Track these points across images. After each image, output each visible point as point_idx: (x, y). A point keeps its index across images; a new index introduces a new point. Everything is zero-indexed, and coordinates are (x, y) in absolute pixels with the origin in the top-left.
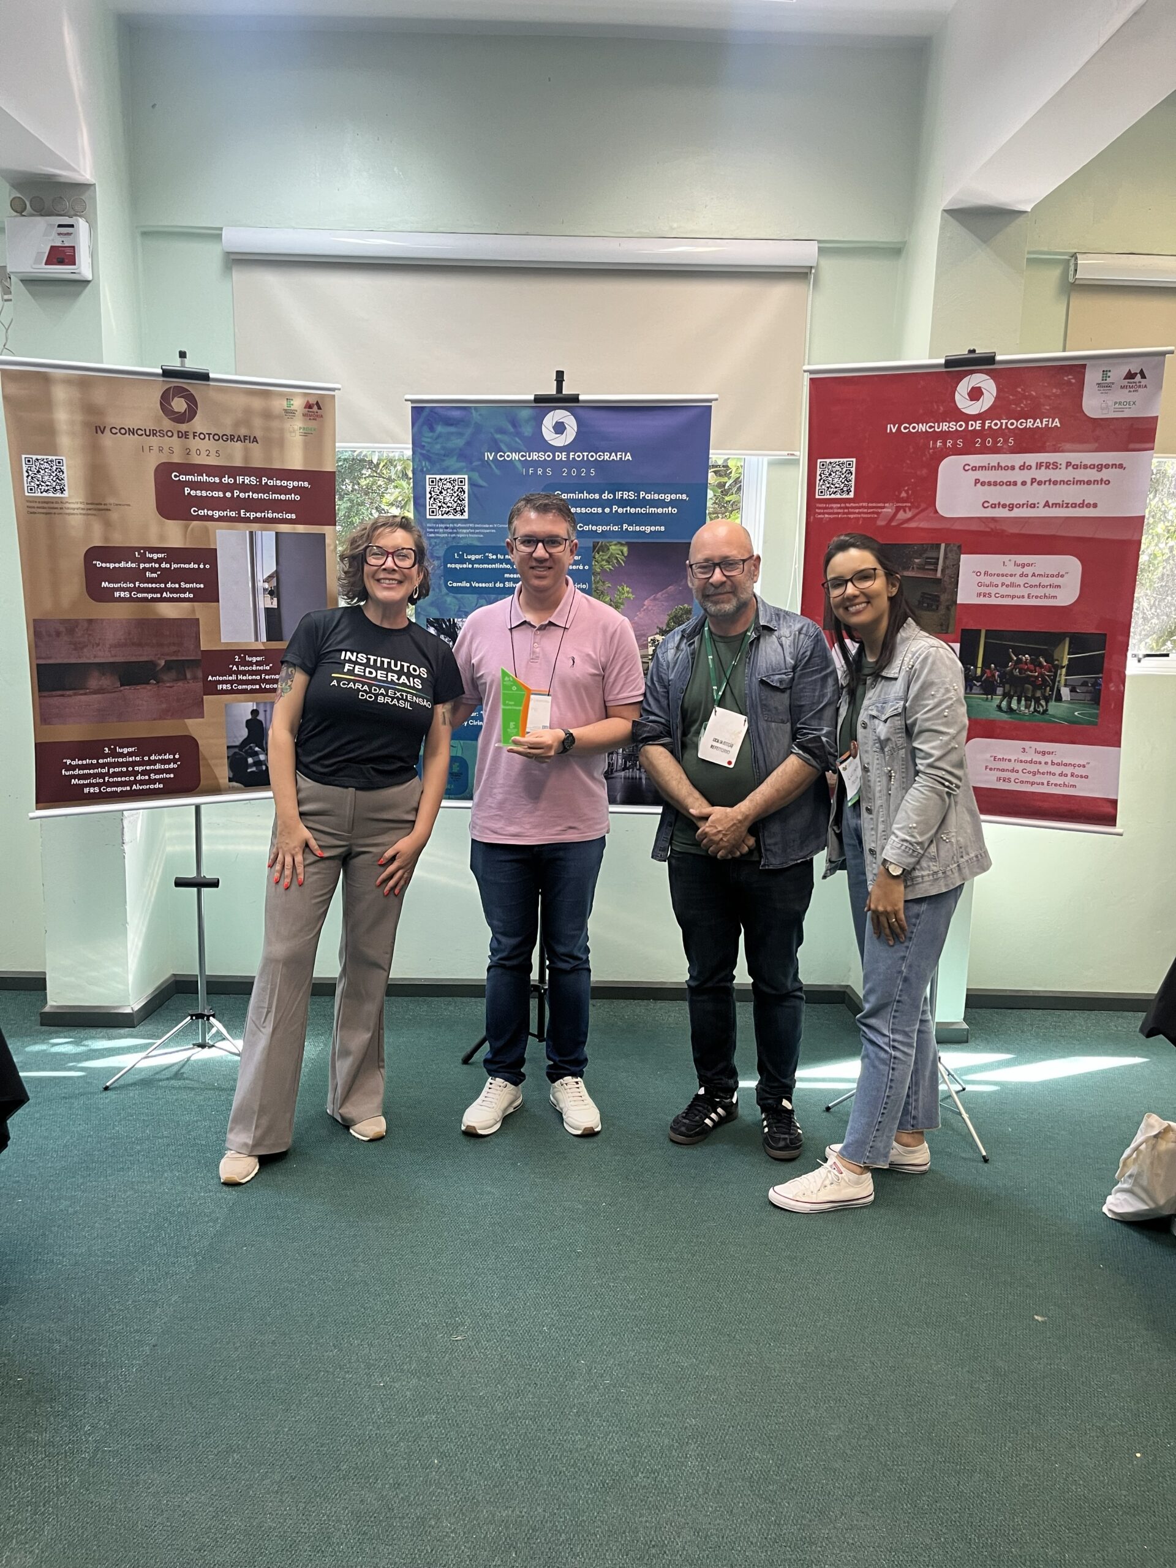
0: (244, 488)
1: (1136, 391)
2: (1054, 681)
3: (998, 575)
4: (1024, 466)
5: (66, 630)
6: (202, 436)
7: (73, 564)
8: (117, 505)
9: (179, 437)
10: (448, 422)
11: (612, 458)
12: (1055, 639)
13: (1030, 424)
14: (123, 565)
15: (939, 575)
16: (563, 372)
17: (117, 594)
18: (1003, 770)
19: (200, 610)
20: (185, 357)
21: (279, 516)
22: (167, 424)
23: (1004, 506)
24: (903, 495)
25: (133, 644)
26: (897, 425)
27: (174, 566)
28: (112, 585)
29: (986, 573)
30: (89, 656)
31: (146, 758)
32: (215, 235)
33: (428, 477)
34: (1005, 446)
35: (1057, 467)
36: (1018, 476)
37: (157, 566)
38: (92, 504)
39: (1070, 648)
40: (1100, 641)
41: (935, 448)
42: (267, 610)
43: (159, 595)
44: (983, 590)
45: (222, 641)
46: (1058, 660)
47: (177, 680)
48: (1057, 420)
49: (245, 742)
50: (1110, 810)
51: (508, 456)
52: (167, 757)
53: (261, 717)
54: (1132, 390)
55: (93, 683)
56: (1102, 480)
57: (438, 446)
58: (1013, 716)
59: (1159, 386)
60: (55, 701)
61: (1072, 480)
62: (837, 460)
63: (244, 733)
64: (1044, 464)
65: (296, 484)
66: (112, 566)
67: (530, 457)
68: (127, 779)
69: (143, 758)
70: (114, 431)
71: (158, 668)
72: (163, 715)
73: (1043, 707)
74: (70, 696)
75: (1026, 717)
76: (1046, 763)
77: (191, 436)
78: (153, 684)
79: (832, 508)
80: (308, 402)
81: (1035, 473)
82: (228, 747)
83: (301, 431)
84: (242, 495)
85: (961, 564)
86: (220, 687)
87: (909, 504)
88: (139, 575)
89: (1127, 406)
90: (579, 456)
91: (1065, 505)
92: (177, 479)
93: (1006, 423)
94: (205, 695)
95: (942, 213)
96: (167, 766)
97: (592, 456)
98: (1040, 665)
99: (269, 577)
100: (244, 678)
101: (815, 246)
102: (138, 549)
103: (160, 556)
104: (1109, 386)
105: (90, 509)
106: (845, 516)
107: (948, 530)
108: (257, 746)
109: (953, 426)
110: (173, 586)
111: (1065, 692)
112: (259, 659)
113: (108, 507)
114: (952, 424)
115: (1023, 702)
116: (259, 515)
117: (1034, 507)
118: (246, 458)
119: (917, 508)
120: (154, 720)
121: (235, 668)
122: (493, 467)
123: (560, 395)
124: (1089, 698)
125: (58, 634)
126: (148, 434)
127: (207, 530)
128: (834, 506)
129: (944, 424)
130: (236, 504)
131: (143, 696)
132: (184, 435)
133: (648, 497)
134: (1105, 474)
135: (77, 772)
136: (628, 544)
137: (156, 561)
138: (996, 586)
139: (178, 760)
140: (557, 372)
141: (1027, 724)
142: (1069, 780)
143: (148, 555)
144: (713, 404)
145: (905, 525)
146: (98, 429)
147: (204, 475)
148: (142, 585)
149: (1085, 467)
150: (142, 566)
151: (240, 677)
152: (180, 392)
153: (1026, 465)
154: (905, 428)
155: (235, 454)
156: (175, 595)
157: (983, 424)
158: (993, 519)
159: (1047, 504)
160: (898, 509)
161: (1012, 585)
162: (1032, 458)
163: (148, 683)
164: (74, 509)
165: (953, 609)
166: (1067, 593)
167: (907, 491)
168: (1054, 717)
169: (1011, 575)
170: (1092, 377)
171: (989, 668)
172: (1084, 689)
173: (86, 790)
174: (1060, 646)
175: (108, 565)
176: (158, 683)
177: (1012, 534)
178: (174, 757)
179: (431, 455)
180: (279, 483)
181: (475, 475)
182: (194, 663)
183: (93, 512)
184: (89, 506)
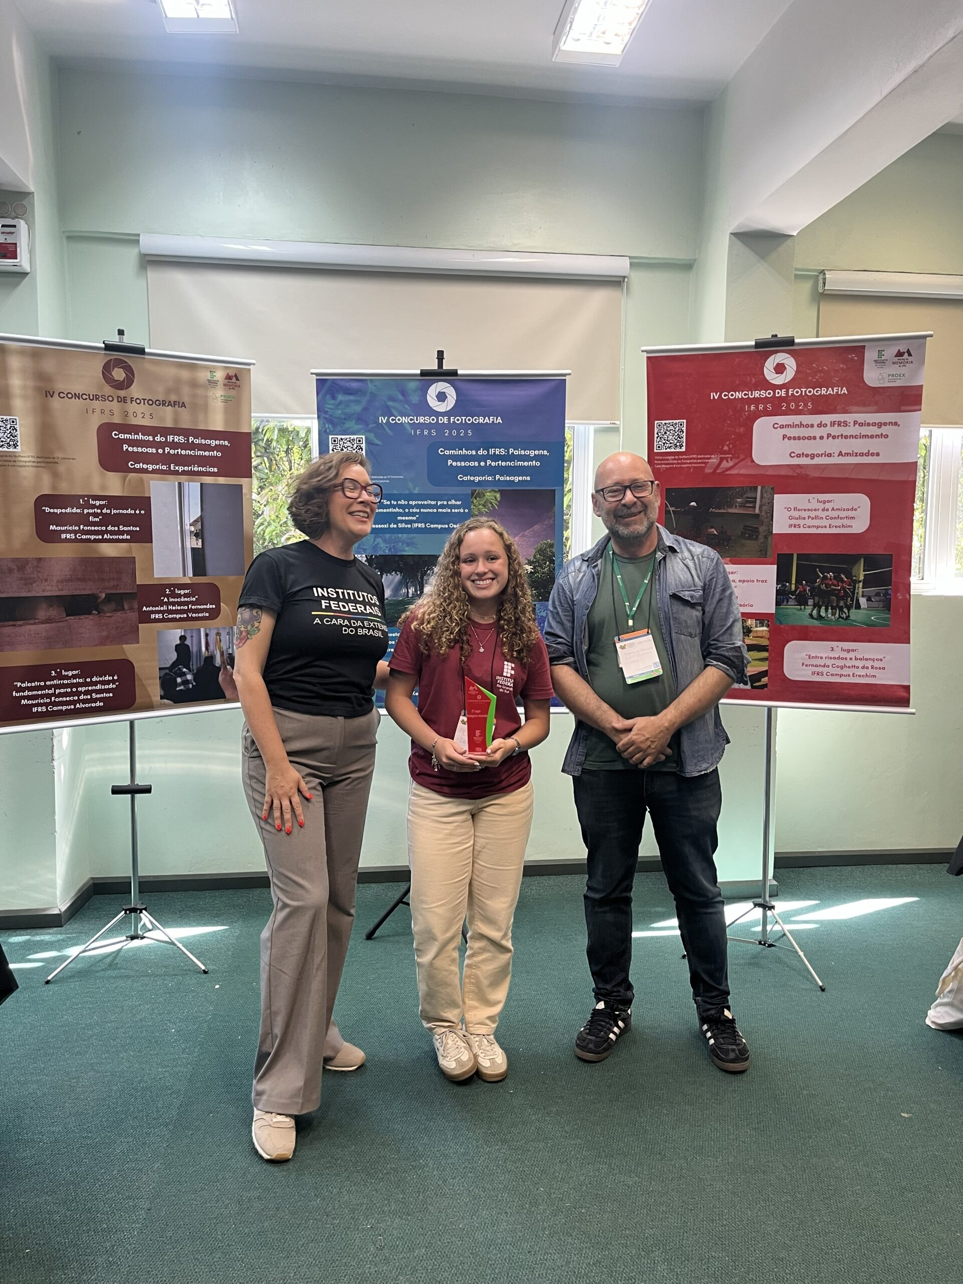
0: (174, 445)
1: (905, 366)
2: (853, 593)
3: (805, 510)
4: (821, 424)
5: (17, 567)
6: (138, 401)
7: (25, 509)
8: (64, 459)
9: (118, 402)
10: (348, 391)
11: (485, 421)
12: (853, 559)
13: (823, 391)
14: (68, 510)
15: (757, 511)
16: (443, 351)
17: (63, 536)
18: (816, 666)
19: (136, 550)
20: (123, 334)
21: (203, 469)
22: (108, 390)
23: (807, 456)
24: (726, 448)
25: (78, 579)
26: (718, 393)
27: (114, 512)
28: (59, 528)
29: (795, 509)
30: (38, 590)
31: (88, 680)
32: (134, 240)
33: (330, 437)
34: (805, 409)
35: (847, 424)
36: (817, 432)
37: (99, 511)
38: (42, 458)
39: (864, 567)
40: (887, 560)
41: (749, 411)
42: (193, 549)
43: (100, 537)
44: (794, 522)
45: (155, 576)
46: (856, 576)
47: (116, 611)
48: (844, 388)
49: (174, 664)
50: (905, 694)
51: (399, 420)
52: (107, 678)
53: (188, 642)
54: (901, 365)
55: (42, 614)
56: (882, 434)
57: (340, 412)
58: (822, 622)
59: (922, 362)
61: (859, 435)
62: (671, 421)
63: (174, 656)
64: (837, 423)
65: (217, 442)
66: (59, 511)
67: (417, 420)
68: (71, 698)
69: (85, 680)
70: (62, 395)
71: (100, 600)
72: (104, 641)
73: (846, 614)
74: (19, 626)
75: (832, 623)
76: (851, 659)
77: (129, 401)
78: (95, 614)
79: (668, 460)
80: (228, 374)
81: (829, 430)
82: (160, 669)
83: (222, 398)
84: (172, 452)
85: (775, 501)
86: (153, 616)
87: (731, 456)
88: (83, 519)
89: (898, 378)
90: (458, 420)
91: (854, 454)
92: (117, 437)
93: (805, 391)
94: (140, 623)
95: (730, 236)
96: (107, 687)
97: (469, 420)
98: (842, 581)
99: (195, 521)
100: (174, 608)
101: (627, 261)
102: (83, 497)
103: (102, 503)
104: (883, 362)
105: (40, 462)
106: (679, 466)
107: (763, 475)
108: (184, 668)
109: (763, 394)
110: (113, 529)
111: (863, 601)
112: (186, 591)
113: (56, 460)
114: (762, 392)
115: (830, 611)
116: (186, 468)
117: (831, 456)
118: (176, 420)
119: (738, 458)
120: (96, 645)
121: (166, 600)
122: (386, 428)
123: (440, 370)
124: (881, 606)
125: (10, 571)
126: (91, 398)
127: (142, 480)
128: (670, 458)
129: (756, 392)
130: (167, 459)
131: (86, 625)
132: (123, 400)
133: (516, 453)
134: (884, 430)
136: (500, 491)
138: (804, 518)
139: (116, 681)
140: (438, 351)
141: (834, 627)
142: (870, 672)
143: (91, 502)
144: (567, 378)
145: (728, 472)
146: (48, 393)
147: (140, 434)
148: (86, 528)
149: (869, 424)
150: (86, 511)
151: (170, 607)
152: (119, 363)
153: (823, 424)
154: (725, 395)
155: (167, 417)
156: (115, 537)
157: (787, 392)
158: (799, 466)
159: (840, 454)
160: (722, 460)
161: (816, 517)
162: (827, 418)
163: (90, 614)
164: (26, 462)
165: (770, 538)
166: (860, 524)
167: (728, 446)
168: (855, 621)
169: (815, 510)
170: (870, 355)
171: (802, 584)
172: (878, 598)
173: (35, 710)
174: (857, 565)
175: (56, 511)
176: (99, 613)
177: (815, 477)
178: (113, 678)
179: (334, 419)
180: (203, 442)
181: (372, 436)
182: (130, 596)
183: (43, 465)
184: (39, 460)
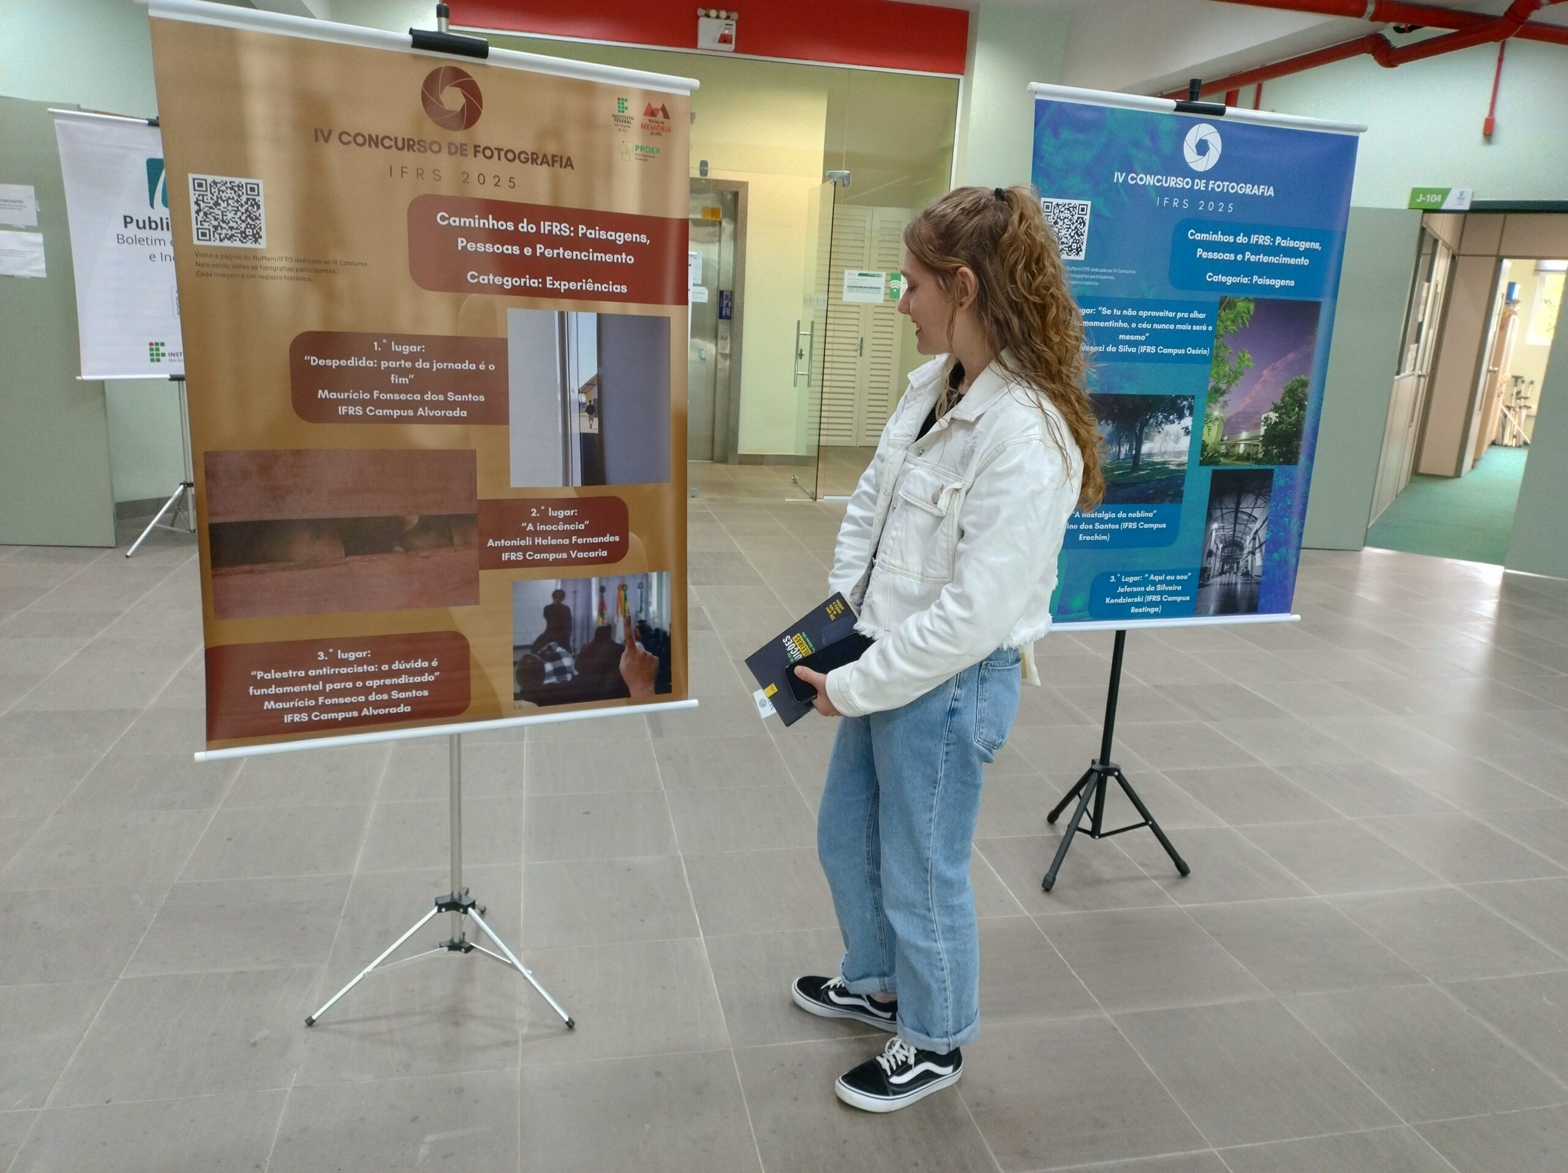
0: (552, 241)
5: (258, 467)
6: (488, 153)
7: (272, 359)
8: (345, 263)
9: (450, 153)
14: (352, 362)
17: (342, 410)
19: (477, 437)
21: (603, 288)
22: (431, 131)
25: (367, 489)
27: (437, 366)
28: (334, 395)
30: (293, 510)
31: (385, 667)
37: (409, 365)
38: (305, 261)
42: (585, 438)
43: (411, 413)
45: (513, 485)
47: (438, 546)
49: (542, 640)
52: (420, 664)
53: (568, 602)
55: (303, 551)
60: (237, 580)
63: (541, 626)
65: (628, 237)
66: (334, 363)
68: (354, 699)
69: (379, 668)
70: (345, 138)
71: (408, 528)
72: (414, 600)
74: (262, 572)
77: (471, 152)
78: (399, 552)
80: (649, 105)
83: (638, 151)
84: (548, 253)
86: (505, 556)
88: (379, 379)
92: (446, 222)
94: (482, 567)
96: (418, 679)
99: (588, 384)
100: (545, 542)
102: (379, 337)
103: (415, 349)
108: (560, 645)
110: (435, 397)
112: (568, 512)
113: (332, 267)
116: (573, 286)
118: (555, 192)
120: (400, 607)
121: (530, 527)
125: (245, 473)
126: (400, 145)
127: (492, 308)
130: (539, 267)
131: (382, 571)
132: (459, 150)
135: (273, 690)
137: (407, 358)
139: (435, 669)
143: (395, 347)
146: (319, 132)
147: (490, 217)
148: (383, 396)
150: (384, 364)
151: (538, 541)
152: (455, 76)
155: (539, 186)
156: (438, 413)
163: (390, 551)
164: (276, 269)
173: (288, 718)
175: (329, 362)
176: (407, 550)
178: (430, 664)
180: (603, 235)
182: (465, 520)
183: (305, 274)
184: (300, 265)
